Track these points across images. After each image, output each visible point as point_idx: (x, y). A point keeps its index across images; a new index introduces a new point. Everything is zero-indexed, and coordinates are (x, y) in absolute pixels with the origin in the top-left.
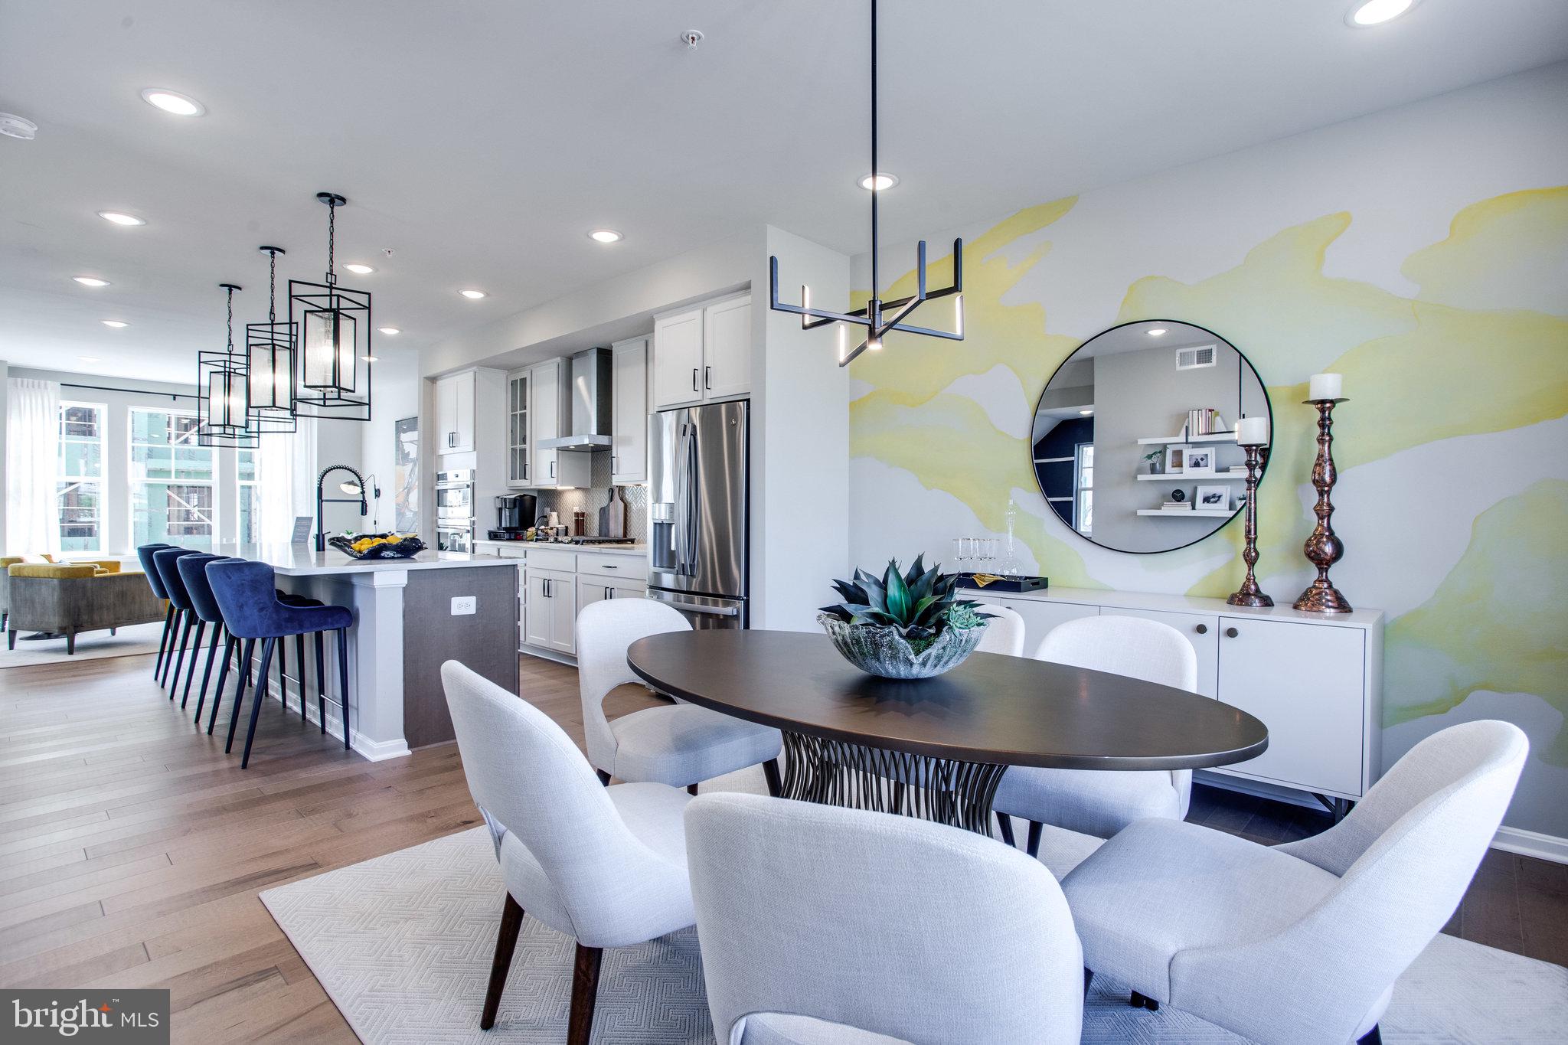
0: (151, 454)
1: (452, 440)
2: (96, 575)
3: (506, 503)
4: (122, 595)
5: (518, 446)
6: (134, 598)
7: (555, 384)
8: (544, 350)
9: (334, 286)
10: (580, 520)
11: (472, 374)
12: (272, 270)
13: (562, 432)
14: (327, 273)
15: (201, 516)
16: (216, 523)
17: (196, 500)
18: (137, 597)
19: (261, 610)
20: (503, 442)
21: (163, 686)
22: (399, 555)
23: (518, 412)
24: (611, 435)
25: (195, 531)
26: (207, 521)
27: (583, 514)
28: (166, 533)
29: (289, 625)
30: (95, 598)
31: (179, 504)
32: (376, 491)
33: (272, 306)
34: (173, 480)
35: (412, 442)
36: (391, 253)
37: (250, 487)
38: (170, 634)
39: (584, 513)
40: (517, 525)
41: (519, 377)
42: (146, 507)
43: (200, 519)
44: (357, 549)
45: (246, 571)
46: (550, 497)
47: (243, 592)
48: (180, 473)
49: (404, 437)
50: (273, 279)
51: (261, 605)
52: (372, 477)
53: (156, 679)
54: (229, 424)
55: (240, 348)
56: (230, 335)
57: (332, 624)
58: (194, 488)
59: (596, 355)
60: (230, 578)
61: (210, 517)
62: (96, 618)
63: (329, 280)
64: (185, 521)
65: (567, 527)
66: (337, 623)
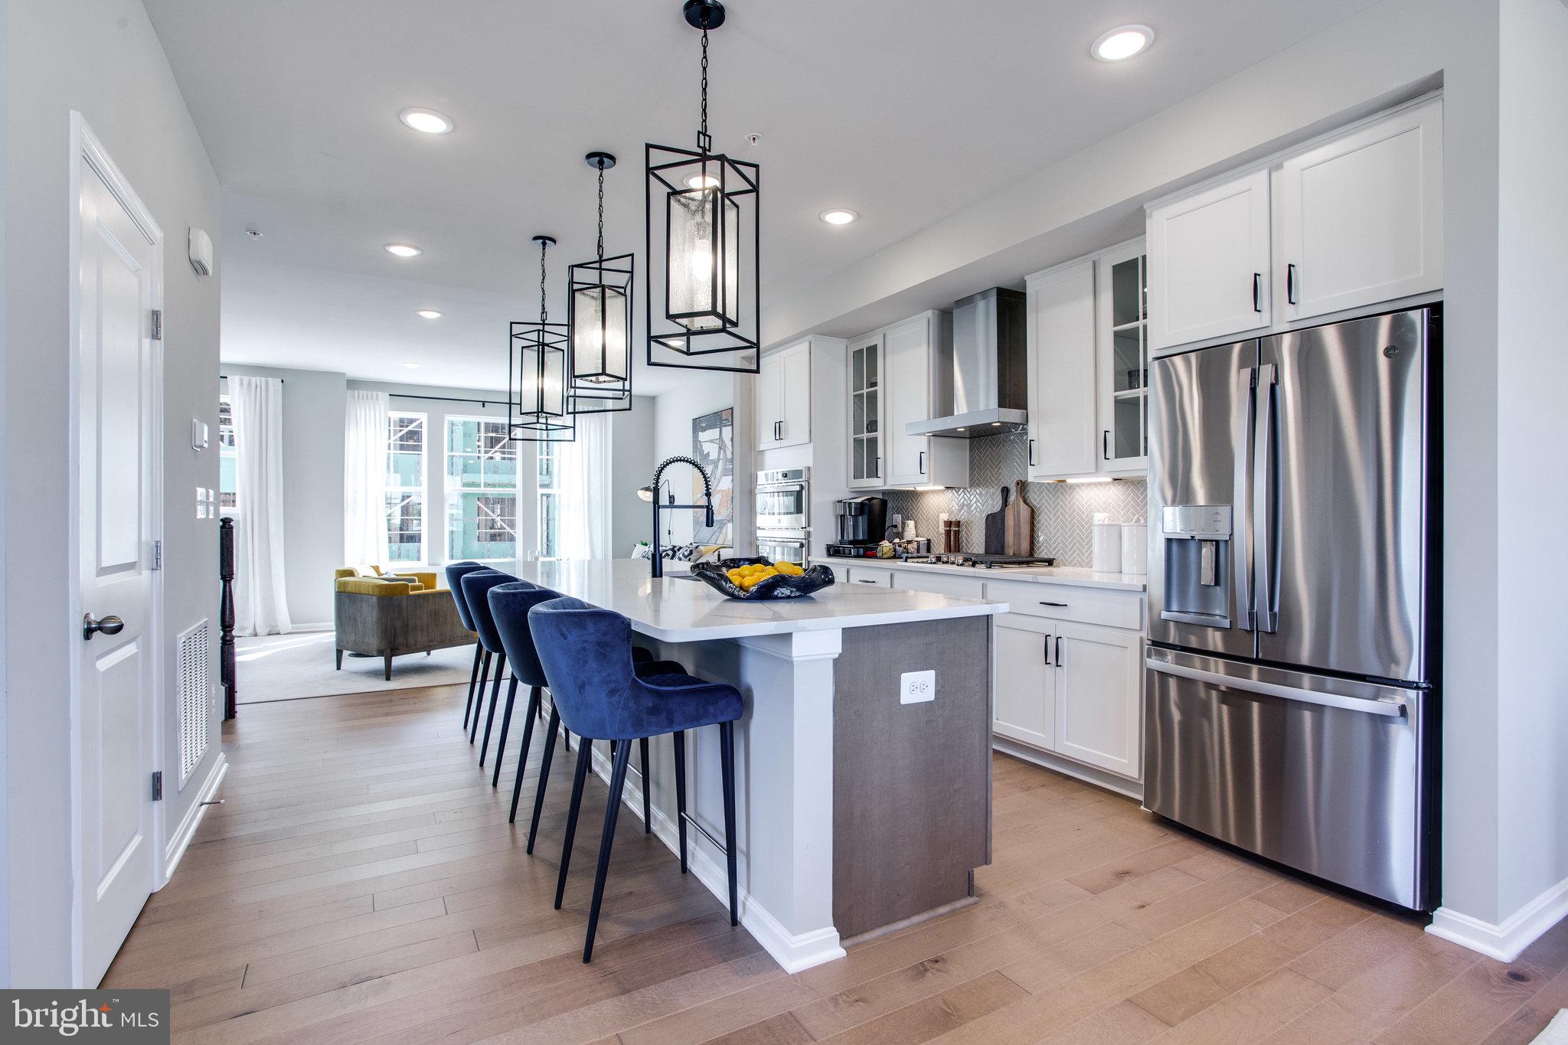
0: (465, 470)
1: (778, 430)
2: (411, 593)
3: (850, 508)
4: (435, 615)
5: (865, 435)
6: (446, 618)
7: (924, 347)
8: (907, 302)
9: (708, 153)
10: (954, 532)
11: (806, 344)
12: (601, 187)
13: (935, 412)
14: (699, 132)
15: (503, 525)
16: (519, 533)
17: (499, 510)
18: (448, 617)
19: (612, 692)
20: (843, 431)
21: (472, 741)
22: (798, 594)
23: (865, 391)
24: (1025, 407)
25: (498, 538)
26: (508, 529)
27: (958, 524)
28: (476, 541)
29: (653, 719)
30: (410, 618)
31: (487, 514)
32: (670, 497)
33: (601, 236)
34: (482, 490)
35: (711, 441)
36: (757, 141)
37: (548, 496)
38: (481, 666)
39: (959, 522)
40: (866, 538)
41: (864, 345)
42: (461, 517)
43: (502, 528)
44: (737, 583)
45: (591, 626)
46: (906, 500)
47: (586, 662)
48: (487, 485)
49: (703, 436)
50: (601, 198)
51: (612, 686)
52: (667, 482)
53: (465, 727)
54: (542, 411)
55: (558, 313)
56: (543, 300)
57: (715, 716)
58: (500, 500)
59: (995, 297)
60: (566, 638)
61: (512, 525)
62: (411, 640)
63: (702, 144)
64: (491, 529)
65: (929, 541)
66: (722, 713)
